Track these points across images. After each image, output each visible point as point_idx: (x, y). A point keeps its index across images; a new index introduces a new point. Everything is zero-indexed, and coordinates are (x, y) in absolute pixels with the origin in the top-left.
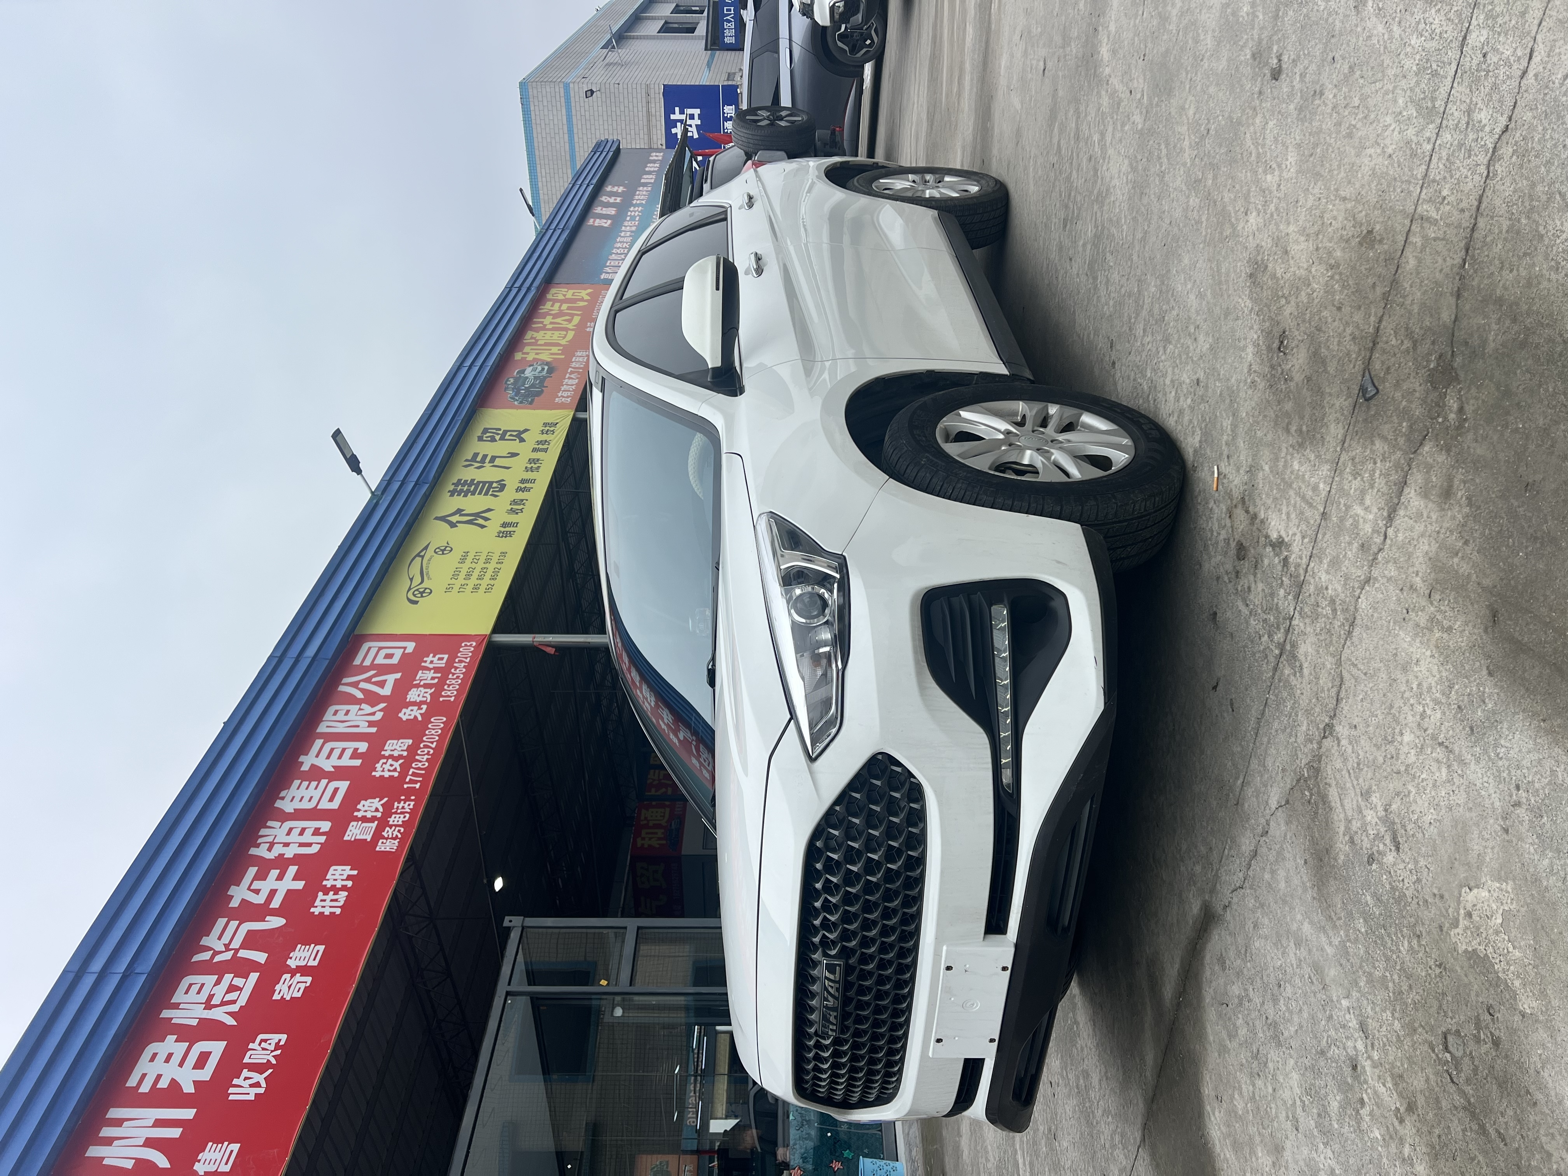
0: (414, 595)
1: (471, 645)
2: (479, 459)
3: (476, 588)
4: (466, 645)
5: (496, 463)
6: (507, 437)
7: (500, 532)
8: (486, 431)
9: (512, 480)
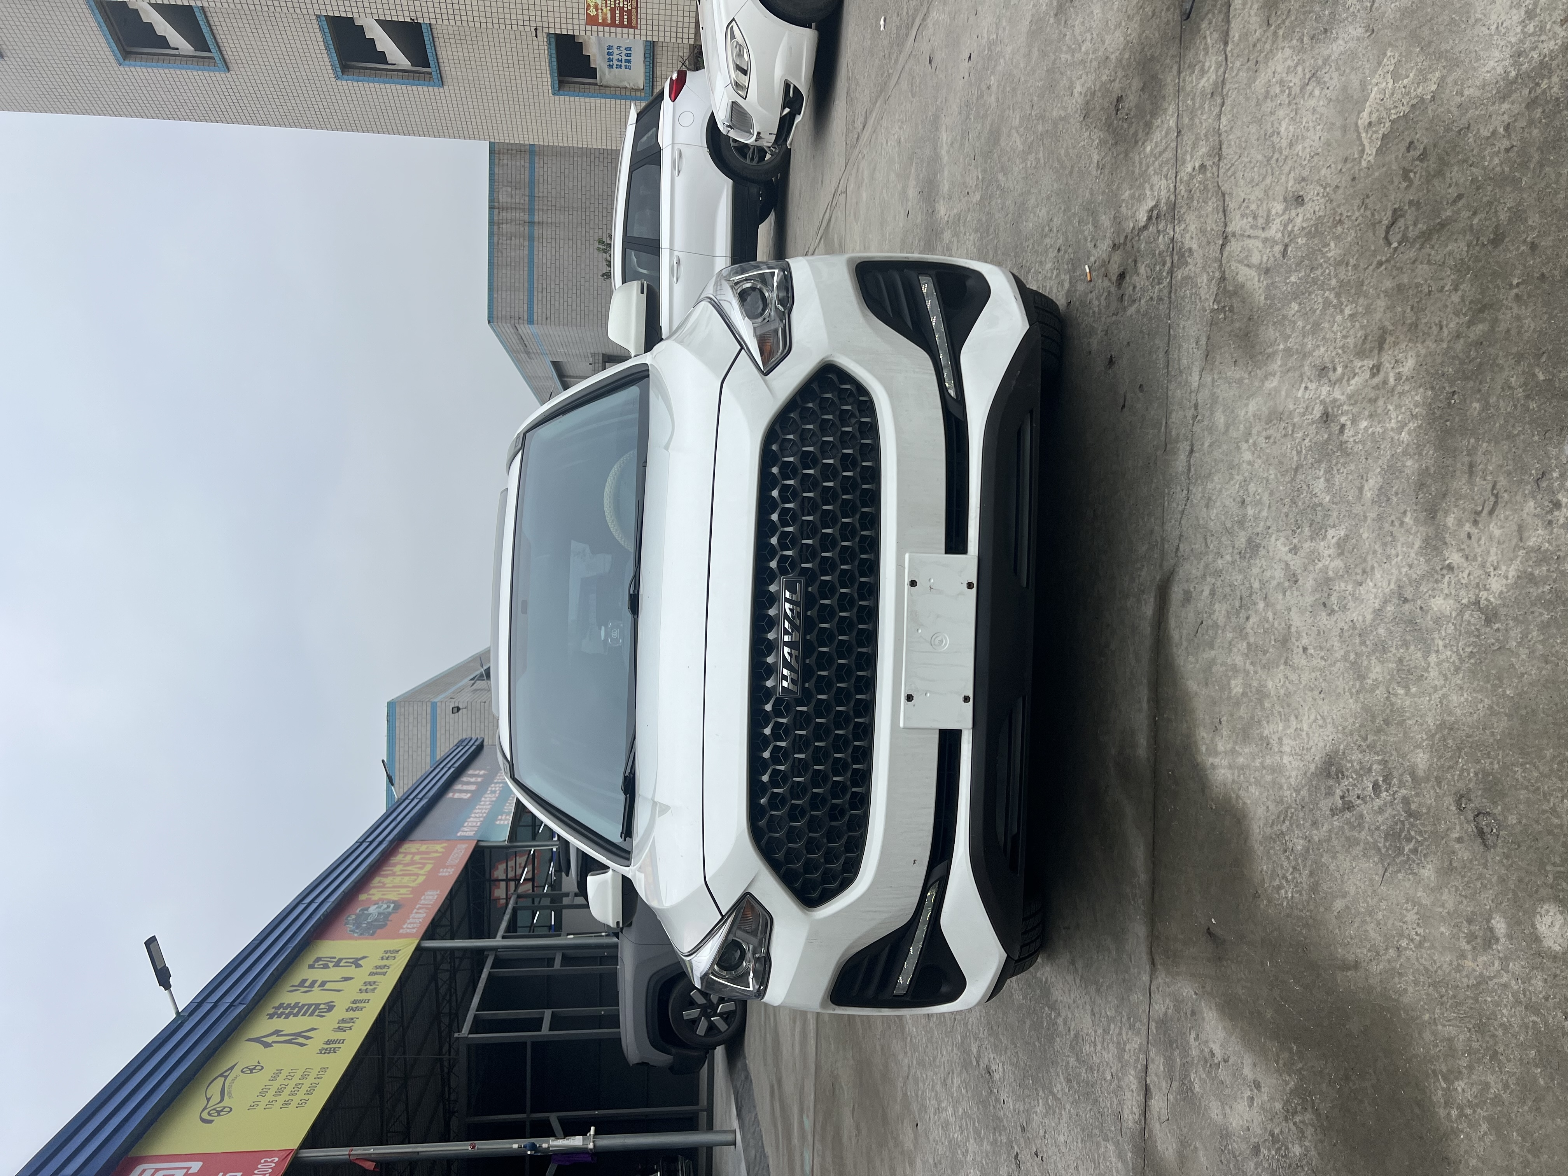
0: (209, 1114)
1: (272, 1162)
2: (307, 984)
3: (286, 1104)
4: (266, 1162)
5: (326, 987)
6: (342, 964)
7: (323, 1049)
8: (318, 959)
9: (342, 1002)
